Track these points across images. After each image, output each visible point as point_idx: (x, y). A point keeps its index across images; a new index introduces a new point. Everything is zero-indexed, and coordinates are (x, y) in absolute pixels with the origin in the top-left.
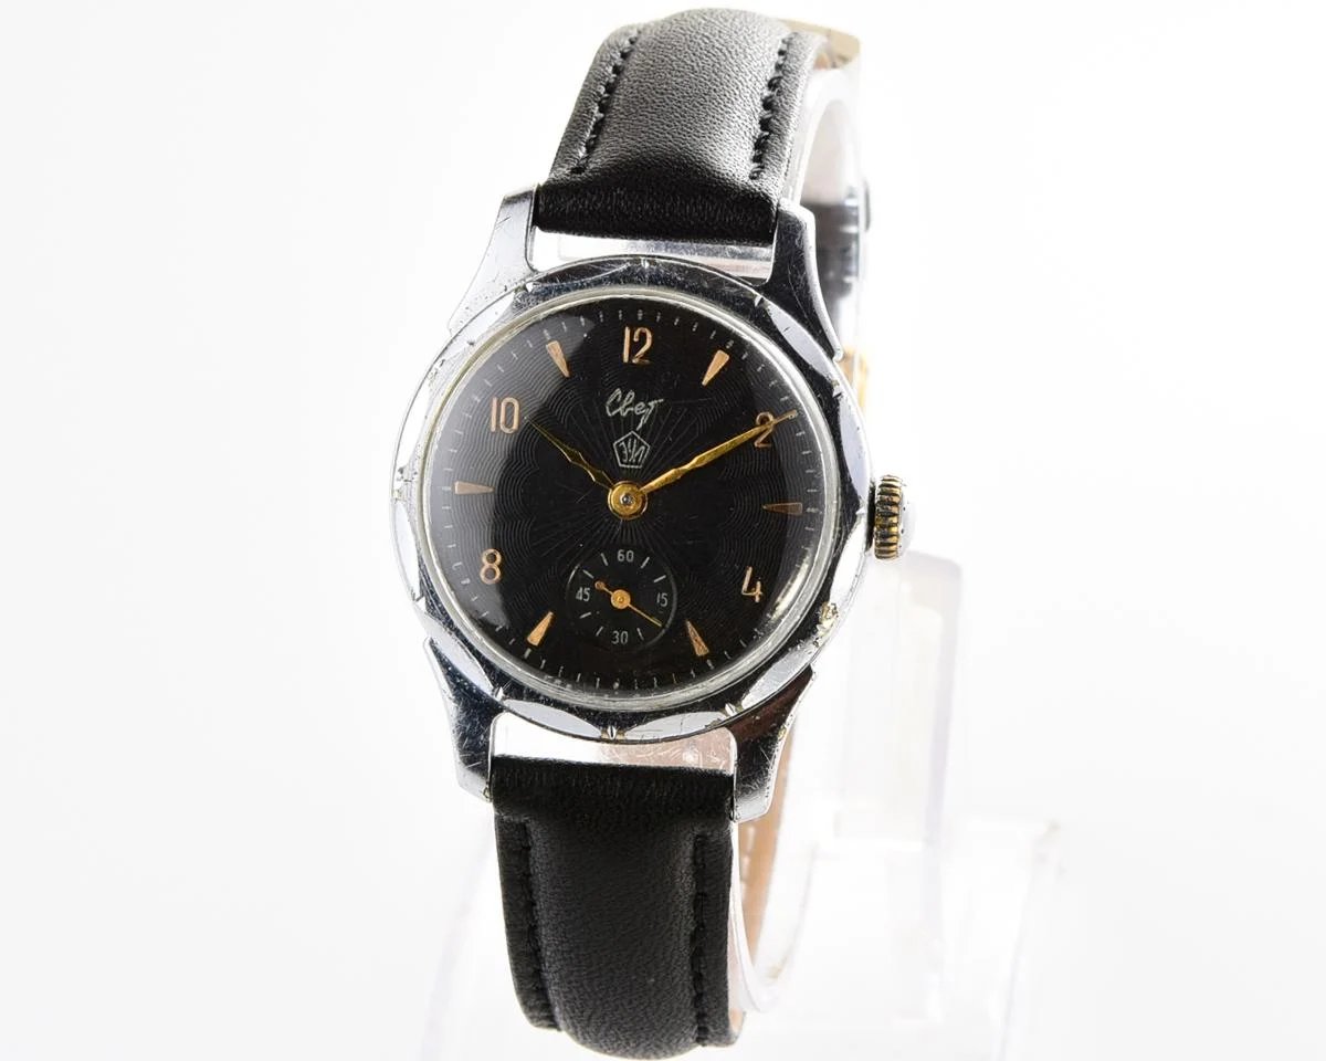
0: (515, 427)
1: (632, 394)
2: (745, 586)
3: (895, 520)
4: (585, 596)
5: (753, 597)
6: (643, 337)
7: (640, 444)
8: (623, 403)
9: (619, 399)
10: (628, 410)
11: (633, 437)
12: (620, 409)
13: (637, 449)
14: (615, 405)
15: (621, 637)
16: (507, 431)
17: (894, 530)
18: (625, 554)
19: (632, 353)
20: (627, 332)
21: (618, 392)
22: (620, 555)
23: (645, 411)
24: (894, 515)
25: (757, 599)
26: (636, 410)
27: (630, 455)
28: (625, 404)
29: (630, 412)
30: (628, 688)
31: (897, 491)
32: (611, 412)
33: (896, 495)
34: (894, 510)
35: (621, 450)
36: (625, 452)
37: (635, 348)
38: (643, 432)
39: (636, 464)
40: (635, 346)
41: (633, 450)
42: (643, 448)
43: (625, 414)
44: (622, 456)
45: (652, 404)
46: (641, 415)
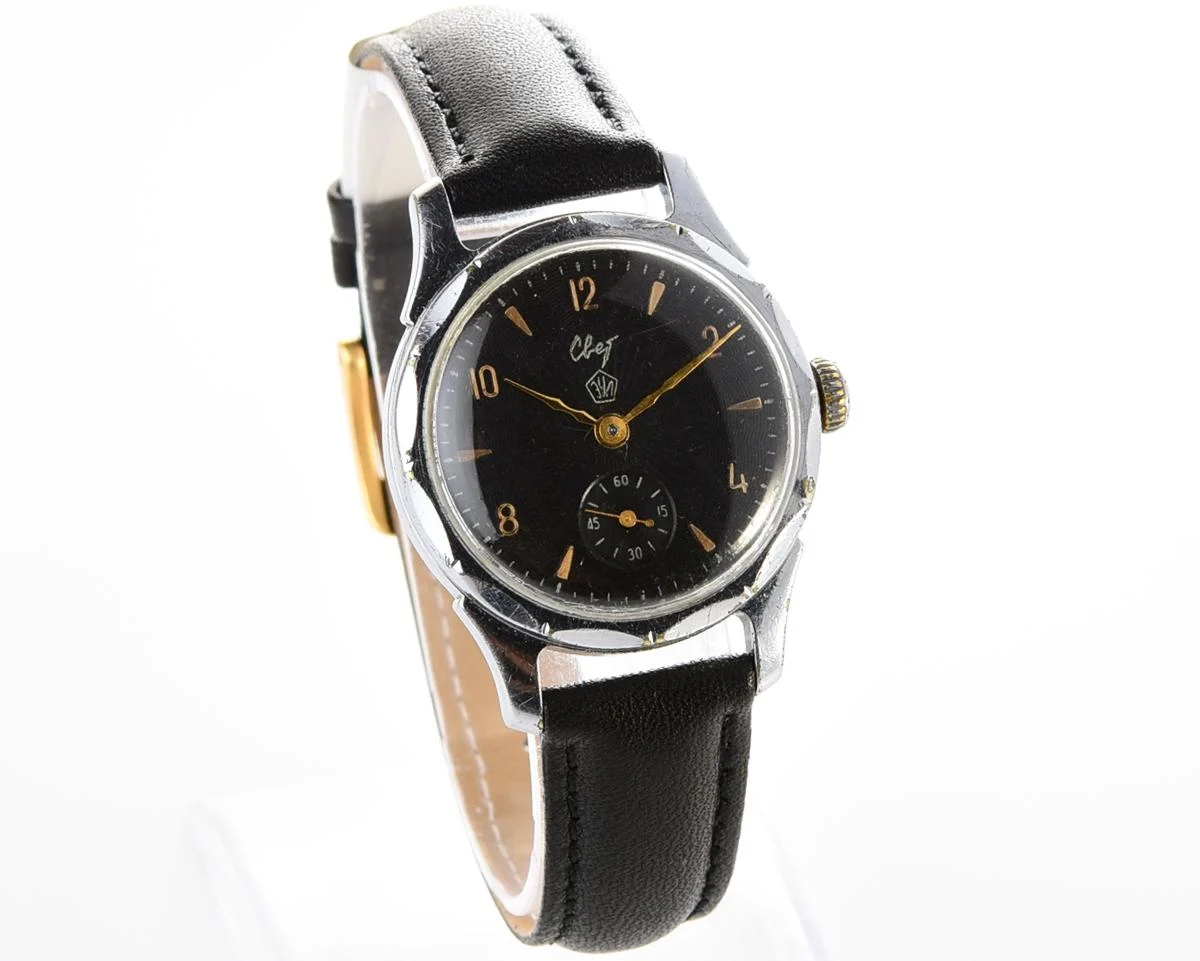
0: (496, 390)
1: (589, 338)
2: (732, 482)
3: (840, 393)
4: (595, 525)
5: (741, 489)
6: (587, 285)
7: (608, 380)
8: (585, 347)
9: (580, 344)
10: (590, 352)
11: (600, 375)
12: (583, 353)
13: (607, 385)
14: (578, 350)
15: (635, 553)
16: (490, 396)
17: (842, 402)
18: (619, 479)
19: (581, 303)
20: (572, 284)
21: (577, 338)
22: (615, 481)
23: (604, 349)
24: (839, 389)
25: (745, 491)
26: (598, 350)
27: (602, 391)
28: (586, 348)
29: (592, 354)
30: (653, 596)
31: (832, 368)
32: (575, 357)
33: (834, 371)
34: (839, 384)
35: (593, 388)
36: (598, 390)
37: (582, 296)
38: (609, 368)
39: (610, 397)
40: (582, 294)
41: (604, 387)
42: (611, 382)
43: (588, 357)
44: (596, 394)
45: (609, 342)
46: (603, 354)
